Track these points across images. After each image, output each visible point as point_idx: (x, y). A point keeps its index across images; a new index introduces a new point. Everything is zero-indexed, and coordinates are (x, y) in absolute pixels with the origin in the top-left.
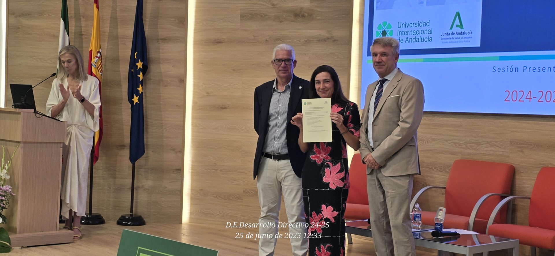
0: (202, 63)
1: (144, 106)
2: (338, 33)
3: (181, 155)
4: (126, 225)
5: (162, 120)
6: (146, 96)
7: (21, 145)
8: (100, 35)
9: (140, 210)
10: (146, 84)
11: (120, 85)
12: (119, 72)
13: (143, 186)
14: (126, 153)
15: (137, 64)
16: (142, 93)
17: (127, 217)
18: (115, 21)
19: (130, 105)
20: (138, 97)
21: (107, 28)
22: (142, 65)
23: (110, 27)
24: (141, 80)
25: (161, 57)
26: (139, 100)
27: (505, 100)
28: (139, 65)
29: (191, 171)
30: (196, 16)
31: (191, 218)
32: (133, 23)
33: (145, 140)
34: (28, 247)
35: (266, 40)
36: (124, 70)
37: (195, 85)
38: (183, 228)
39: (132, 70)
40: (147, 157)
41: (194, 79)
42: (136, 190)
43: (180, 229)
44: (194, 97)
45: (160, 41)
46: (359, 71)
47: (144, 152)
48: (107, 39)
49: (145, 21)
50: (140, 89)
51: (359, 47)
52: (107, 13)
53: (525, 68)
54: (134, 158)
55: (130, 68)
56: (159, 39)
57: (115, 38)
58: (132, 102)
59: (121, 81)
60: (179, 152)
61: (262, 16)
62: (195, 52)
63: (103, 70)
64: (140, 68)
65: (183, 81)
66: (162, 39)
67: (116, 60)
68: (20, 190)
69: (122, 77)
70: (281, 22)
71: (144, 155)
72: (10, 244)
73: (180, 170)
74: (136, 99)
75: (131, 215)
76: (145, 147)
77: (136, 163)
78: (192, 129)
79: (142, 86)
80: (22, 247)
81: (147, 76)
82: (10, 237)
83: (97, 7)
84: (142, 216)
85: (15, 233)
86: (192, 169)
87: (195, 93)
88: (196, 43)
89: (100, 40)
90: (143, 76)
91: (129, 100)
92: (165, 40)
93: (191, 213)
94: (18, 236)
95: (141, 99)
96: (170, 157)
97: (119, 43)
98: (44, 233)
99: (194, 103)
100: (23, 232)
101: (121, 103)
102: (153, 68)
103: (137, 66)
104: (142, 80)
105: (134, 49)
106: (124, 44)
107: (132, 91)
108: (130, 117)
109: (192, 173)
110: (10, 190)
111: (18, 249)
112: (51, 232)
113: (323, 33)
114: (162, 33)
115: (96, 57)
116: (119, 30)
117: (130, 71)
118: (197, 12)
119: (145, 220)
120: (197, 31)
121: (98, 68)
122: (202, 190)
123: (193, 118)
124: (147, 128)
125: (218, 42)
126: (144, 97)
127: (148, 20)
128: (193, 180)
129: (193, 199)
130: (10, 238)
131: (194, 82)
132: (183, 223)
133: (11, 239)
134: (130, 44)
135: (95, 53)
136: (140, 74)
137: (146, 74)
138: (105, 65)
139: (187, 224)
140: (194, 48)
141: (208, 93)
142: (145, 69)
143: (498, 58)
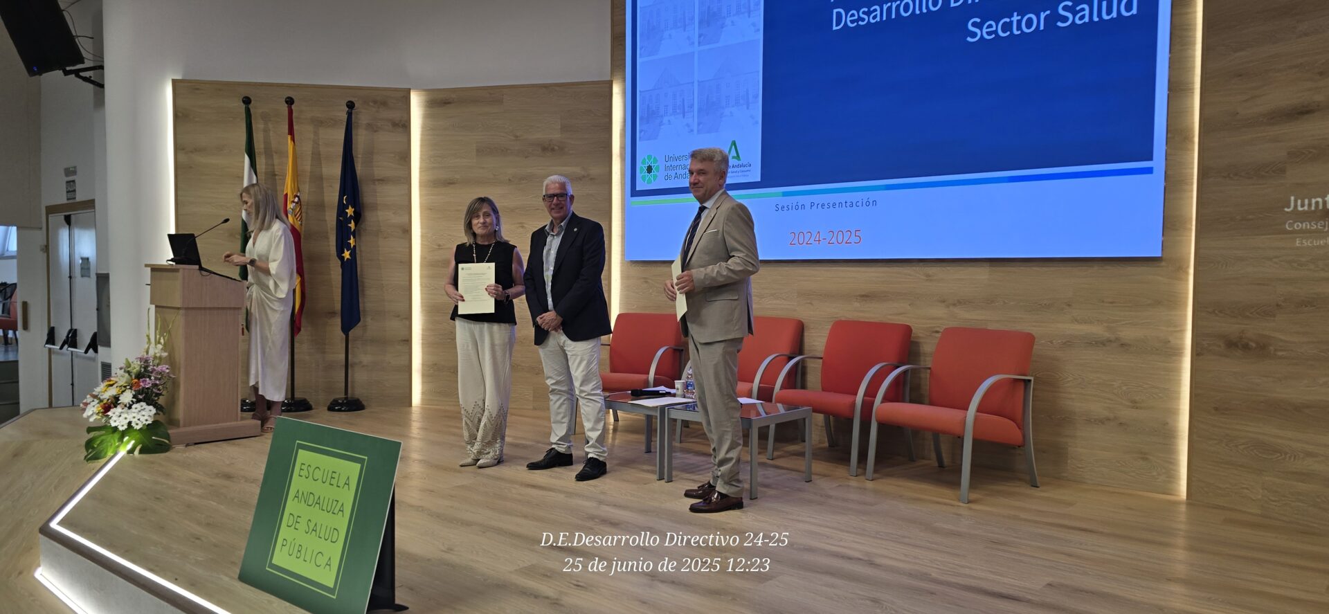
0: (431, 209)
1: (358, 262)
2: (595, 171)
3: (408, 323)
4: (339, 410)
5: (382, 280)
6: (361, 251)
7: (181, 312)
8: (298, 176)
9: (358, 392)
10: (360, 235)
11: (327, 238)
12: (326, 221)
13: (361, 362)
14: (338, 321)
15: (347, 211)
16: (355, 246)
17: (340, 401)
18: (317, 157)
19: (340, 262)
20: (349, 252)
21: (307, 166)
22: (354, 212)
23: (311, 165)
24: (352, 230)
25: (378, 202)
26: (350, 254)
27: (791, 244)
28: (350, 211)
29: (421, 341)
30: (421, 151)
31: (424, 400)
32: (341, 160)
33: (360, 305)
34: (196, 444)
35: (510, 180)
36: (331, 218)
37: (422, 236)
38: (413, 412)
39: (341, 218)
40: (365, 326)
41: (422, 228)
42: (352, 366)
43: (410, 413)
44: (422, 251)
45: (377, 183)
46: (622, 215)
47: (359, 320)
48: (308, 180)
49: (357, 157)
50: (352, 241)
51: (622, 187)
52: (307, 148)
53: (812, 205)
54: (346, 328)
55: (339, 215)
56: (375, 180)
57: (318, 179)
58: (342, 258)
59: (327, 233)
60: (406, 318)
61: (502, 150)
62: (421, 196)
63: (303, 218)
64: (351, 215)
65: (407, 231)
66: (379, 180)
67: (321, 206)
68: (182, 370)
69: (329, 228)
70: (526, 157)
71: (360, 324)
72: (170, 441)
73: (408, 341)
74: (347, 255)
75: (346, 398)
76: (361, 313)
77: (351, 333)
78: (421, 290)
79: (354, 237)
80: (187, 445)
81: (362, 226)
82: (170, 432)
83: (293, 139)
84: (361, 399)
85: (178, 426)
86: (422, 340)
87: (422, 245)
88: (423, 184)
89: (298, 181)
90: (356, 225)
91: (338, 256)
92: (382, 181)
93: (423, 393)
94: (182, 430)
95: (353, 254)
96: (394, 325)
97: (325, 185)
98: (220, 424)
99: (423, 258)
100: (190, 426)
101: (329, 260)
102: (370, 217)
103: (347, 213)
104: (354, 230)
105: (343, 192)
106: (331, 186)
107: (342, 245)
108: (340, 278)
109: (423, 344)
110: (168, 371)
111: (181, 447)
112: (228, 424)
113: (577, 170)
114: (379, 172)
115: (293, 202)
116: (324, 169)
117: (338, 221)
118: (422, 146)
119: (364, 403)
120: (422, 170)
121: (295, 216)
122: (436, 364)
123: (422, 277)
124: (363, 291)
125: (449, 183)
126: (357, 252)
127: (360, 156)
128: (424, 353)
129: (426, 376)
130: (168, 435)
131: (422, 232)
132: (413, 405)
133: (170, 435)
134: (337, 186)
135: (291, 197)
136: (351, 223)
137: (360, 222)
138: (307, 213)
139: (417, 407)
140: (421, 191)
141: (439, 246)
142: (358, 217)
143: (781, 194)
